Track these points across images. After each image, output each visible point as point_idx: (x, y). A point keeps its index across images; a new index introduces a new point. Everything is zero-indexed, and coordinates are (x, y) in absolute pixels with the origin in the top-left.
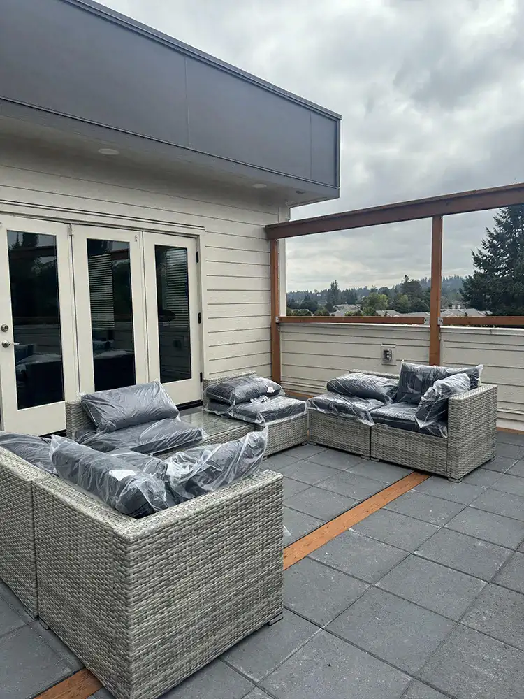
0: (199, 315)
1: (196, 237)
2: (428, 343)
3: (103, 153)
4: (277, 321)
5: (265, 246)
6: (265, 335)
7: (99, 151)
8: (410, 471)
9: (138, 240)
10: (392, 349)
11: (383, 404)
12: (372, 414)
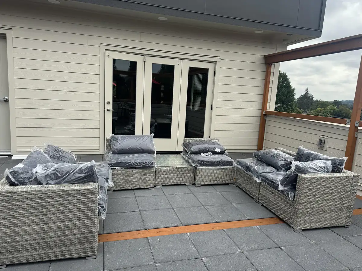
0: (212, 105)
1: (215, 63)
2: (346, 138)
3: (161, 19)
4: (264, 113)
5: (264, 68)
6: (257, 120)
7: (158, 18)
8: (274, 216)
9: (179, 65)
10: (325, 139)
11: (276, 171)
12: (262, 176)
